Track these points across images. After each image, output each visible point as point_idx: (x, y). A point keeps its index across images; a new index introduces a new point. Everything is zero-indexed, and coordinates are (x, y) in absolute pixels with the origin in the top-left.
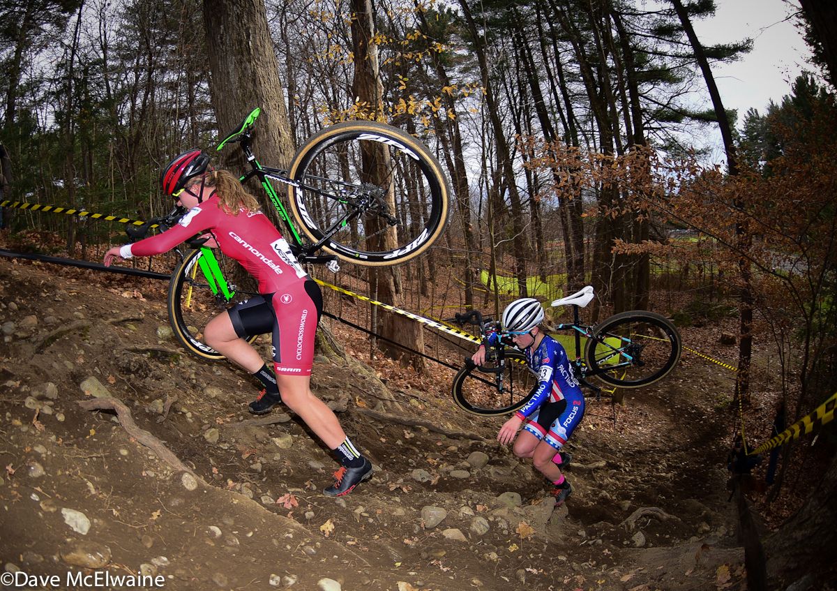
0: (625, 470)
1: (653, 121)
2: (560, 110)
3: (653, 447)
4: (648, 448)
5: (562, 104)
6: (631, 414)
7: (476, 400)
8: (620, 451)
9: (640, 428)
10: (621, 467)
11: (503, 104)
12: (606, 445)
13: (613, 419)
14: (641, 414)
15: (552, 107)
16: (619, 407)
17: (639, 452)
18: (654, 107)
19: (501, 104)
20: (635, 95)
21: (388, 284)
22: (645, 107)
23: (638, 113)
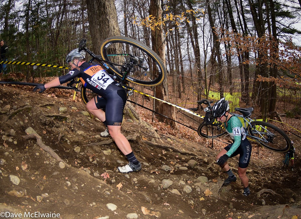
0: (261, 175)
1: (282, 32)
2: (241, 25)
3: (274, 166)
4: (272, 167)
5: (242, 23)
6: (266, 152)
7: (197, 141)
8: (260, 167)
9: (270, 158)
10: (260, 173)
11: (217, 21)
12: (254, 164)
13: (258, 153)
14: (270, 152)
15: (238, 23)
16: (261, 149)
17: (268, 168)
18: (282, 27)
19: (216, 21)
20: (274, 21)
21: (162, 91)
22: (279, 26)
23: (275, 28)
